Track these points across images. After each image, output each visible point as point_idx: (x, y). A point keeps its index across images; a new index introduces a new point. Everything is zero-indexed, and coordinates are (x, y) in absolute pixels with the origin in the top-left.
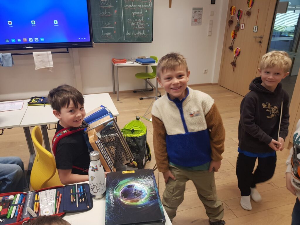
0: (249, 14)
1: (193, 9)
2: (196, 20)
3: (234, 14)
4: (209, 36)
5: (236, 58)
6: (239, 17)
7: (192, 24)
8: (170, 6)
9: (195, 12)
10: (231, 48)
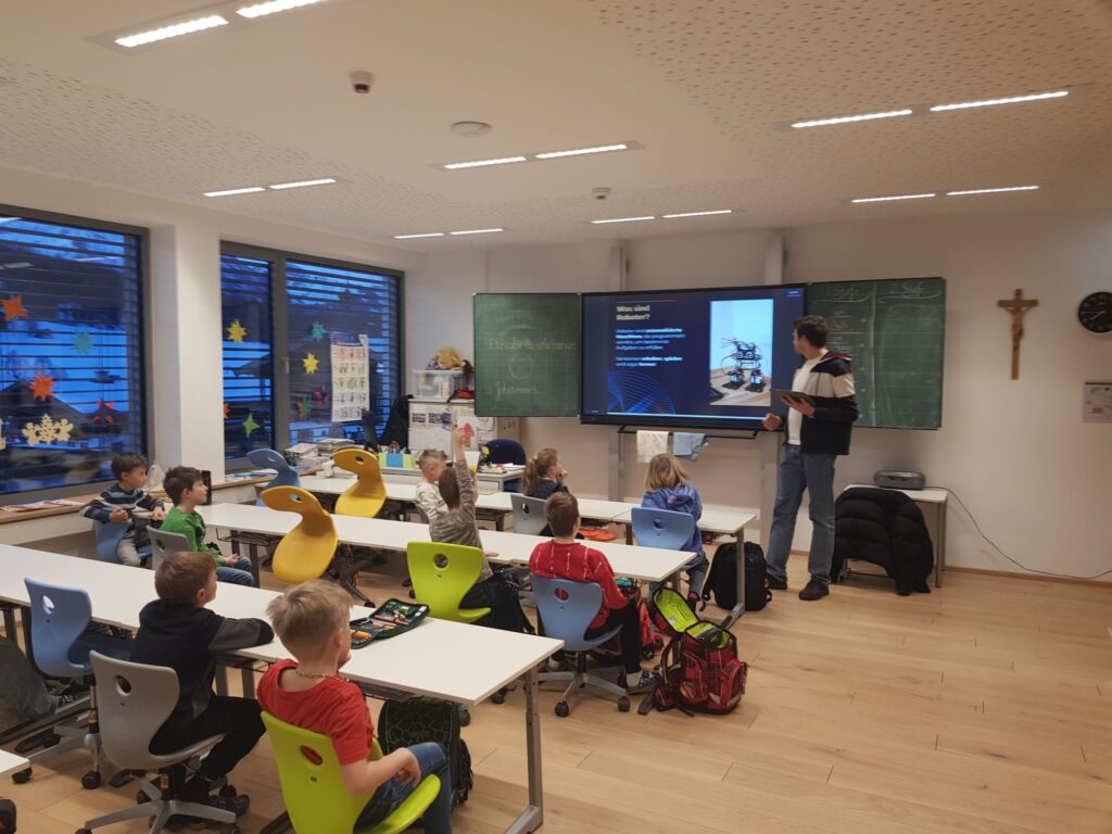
1: (1087, 383)
2: (1097, 411)
7: (1086, 419)
8: (1015, 375)
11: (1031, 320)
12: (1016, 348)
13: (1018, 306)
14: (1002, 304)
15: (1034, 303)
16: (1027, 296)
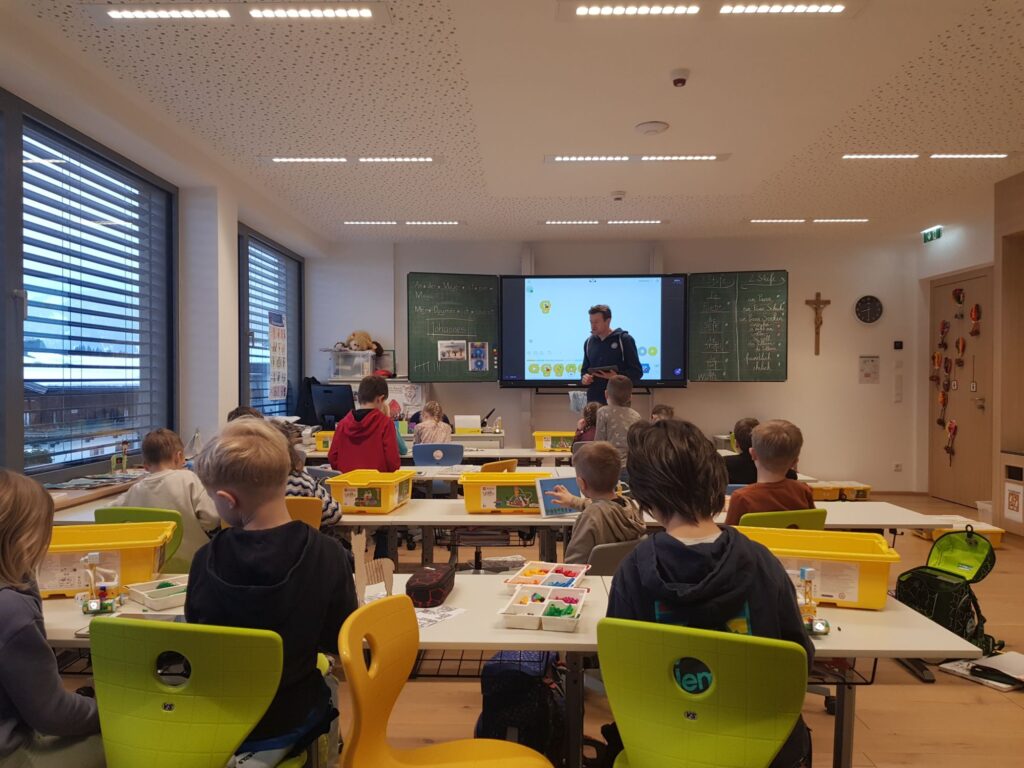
0: (960, 363)
1: (861, 357)
2: (867, 375)
3: (939, 365)
4: (897, 402)
5: (952, 440)
6: (948, 369)
7: (861, 381)
8: (817, 352)
9: (865, 362)
10: (942, 422)
11: (826, 313)
12: (817, 333)
13: (818, 304)
14: (808, 302)
15: (828, 302)
16: (823, 297)
